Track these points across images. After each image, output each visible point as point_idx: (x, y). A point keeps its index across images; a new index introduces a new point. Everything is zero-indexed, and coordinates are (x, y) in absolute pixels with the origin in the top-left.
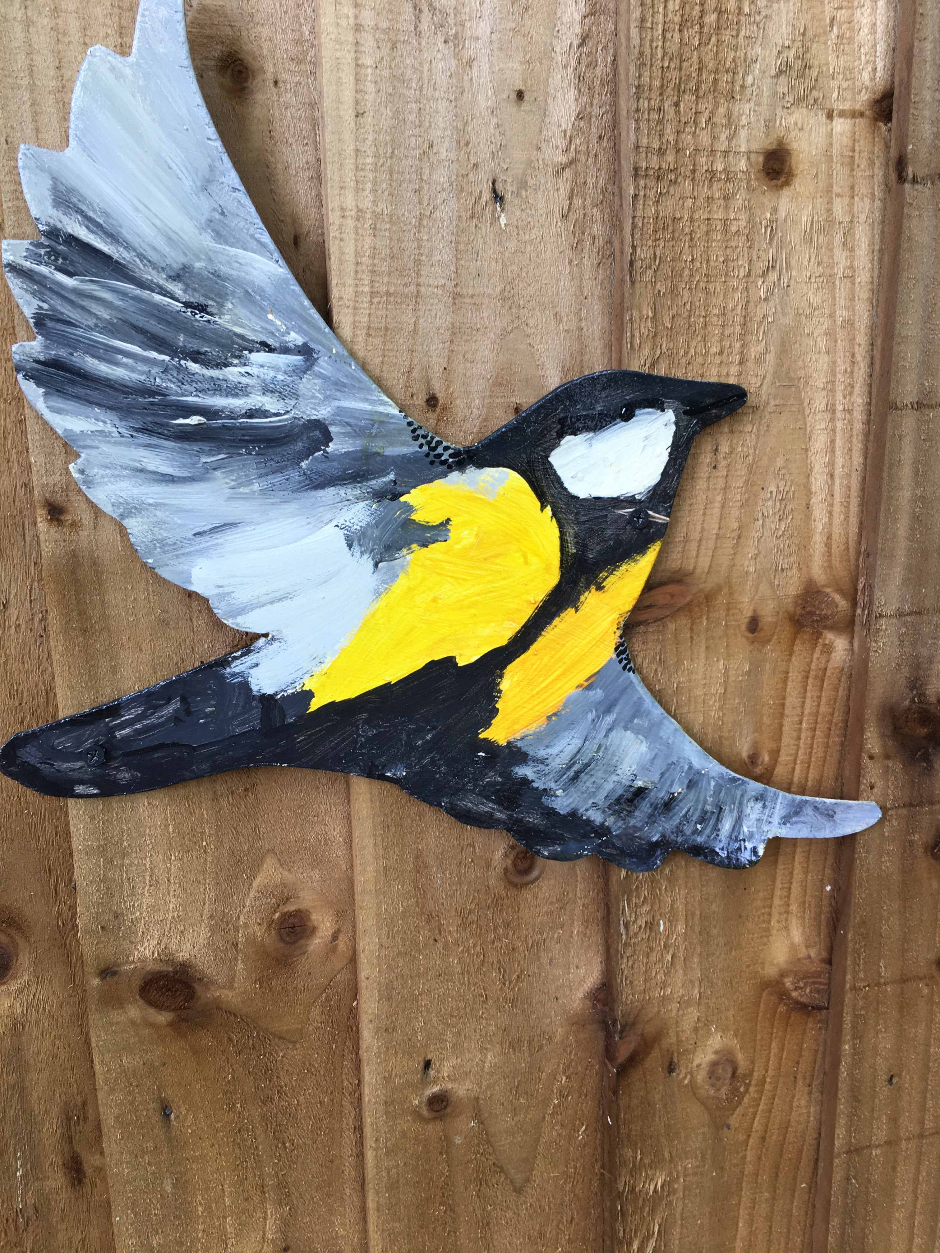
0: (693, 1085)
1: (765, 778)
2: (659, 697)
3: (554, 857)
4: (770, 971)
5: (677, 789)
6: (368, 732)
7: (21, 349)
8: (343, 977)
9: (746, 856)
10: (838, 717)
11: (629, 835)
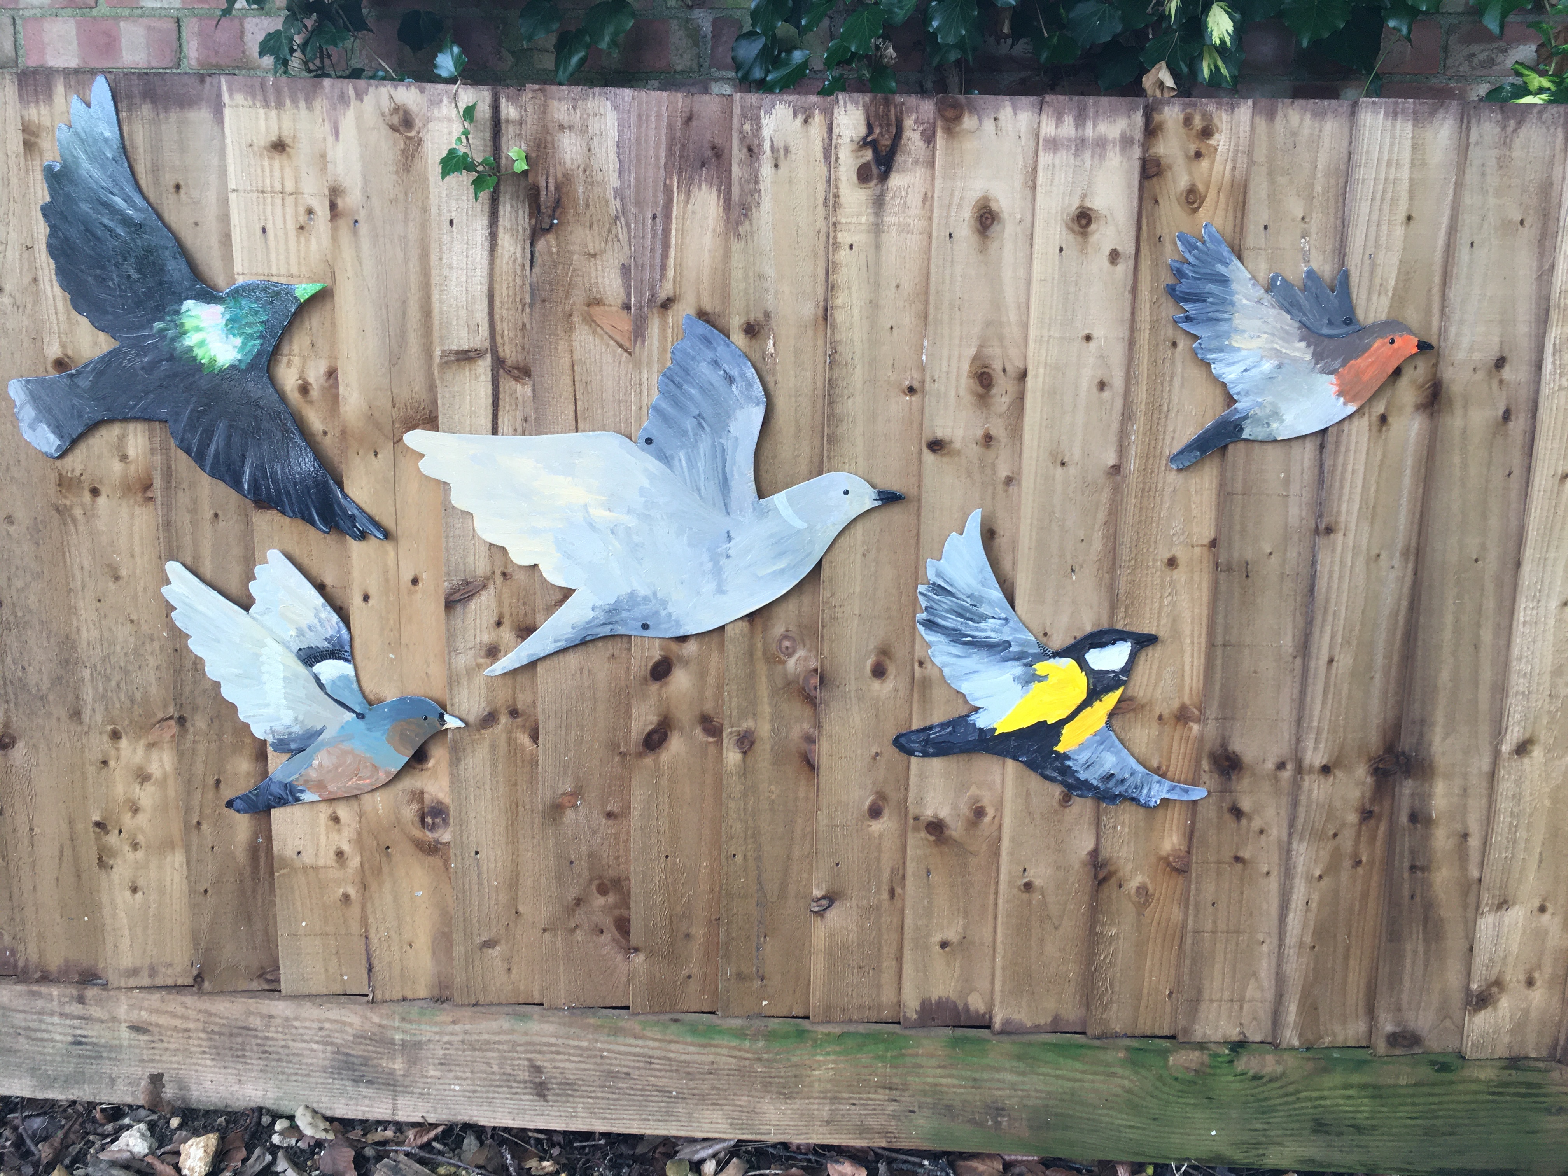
0: (1129, 894)
1: (1163, 776)
2: (1121, 741)
3: (1078, 796)
4: (1163, 853)
5: (1127, 776)
6: (1013, 743)
7: (920, 616)
8: (996, 833)
9: (1152, 804)
10: (1194, 755)
11: (1106, 791)
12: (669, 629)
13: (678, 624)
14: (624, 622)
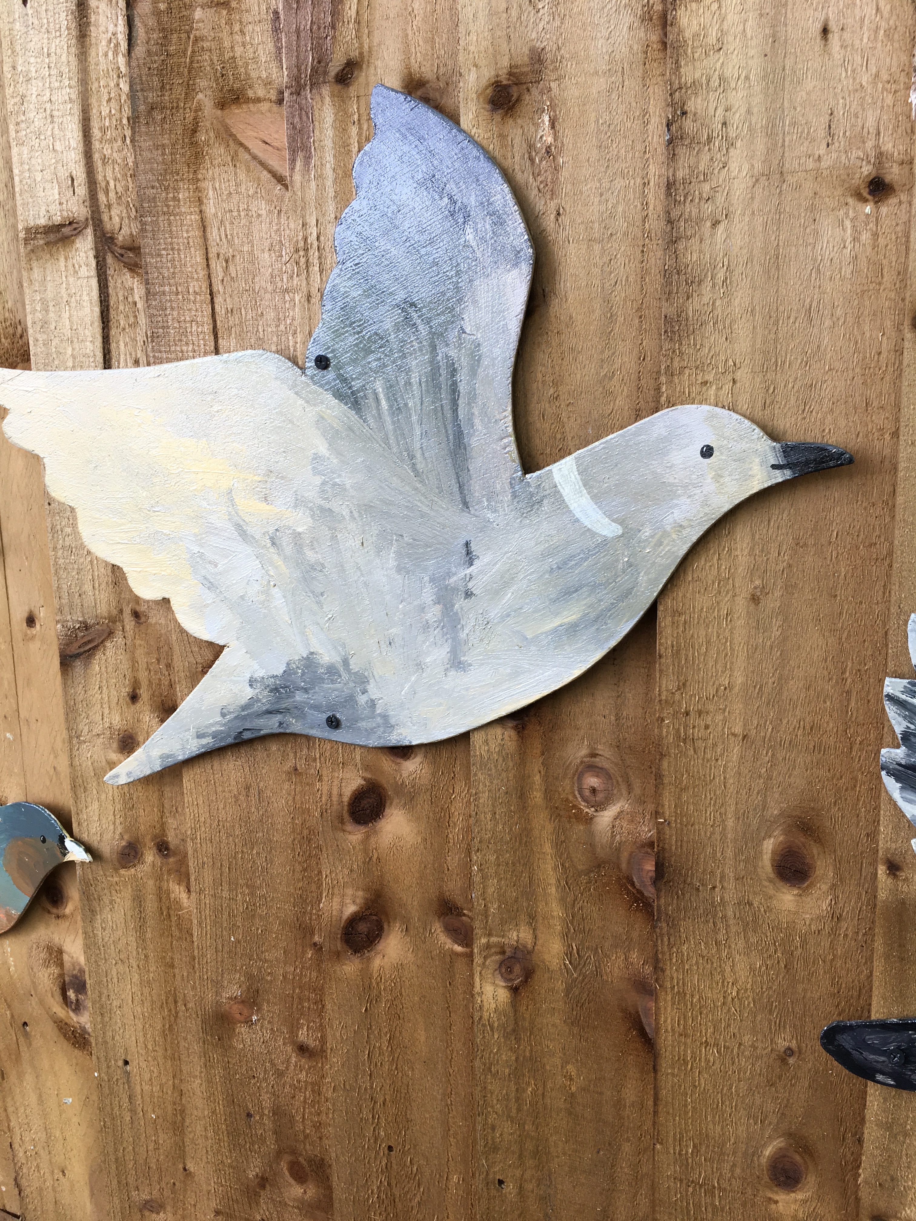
7: (888, 754)
12: (372, 731)
13: (388, 724)
14: (298, 711)
